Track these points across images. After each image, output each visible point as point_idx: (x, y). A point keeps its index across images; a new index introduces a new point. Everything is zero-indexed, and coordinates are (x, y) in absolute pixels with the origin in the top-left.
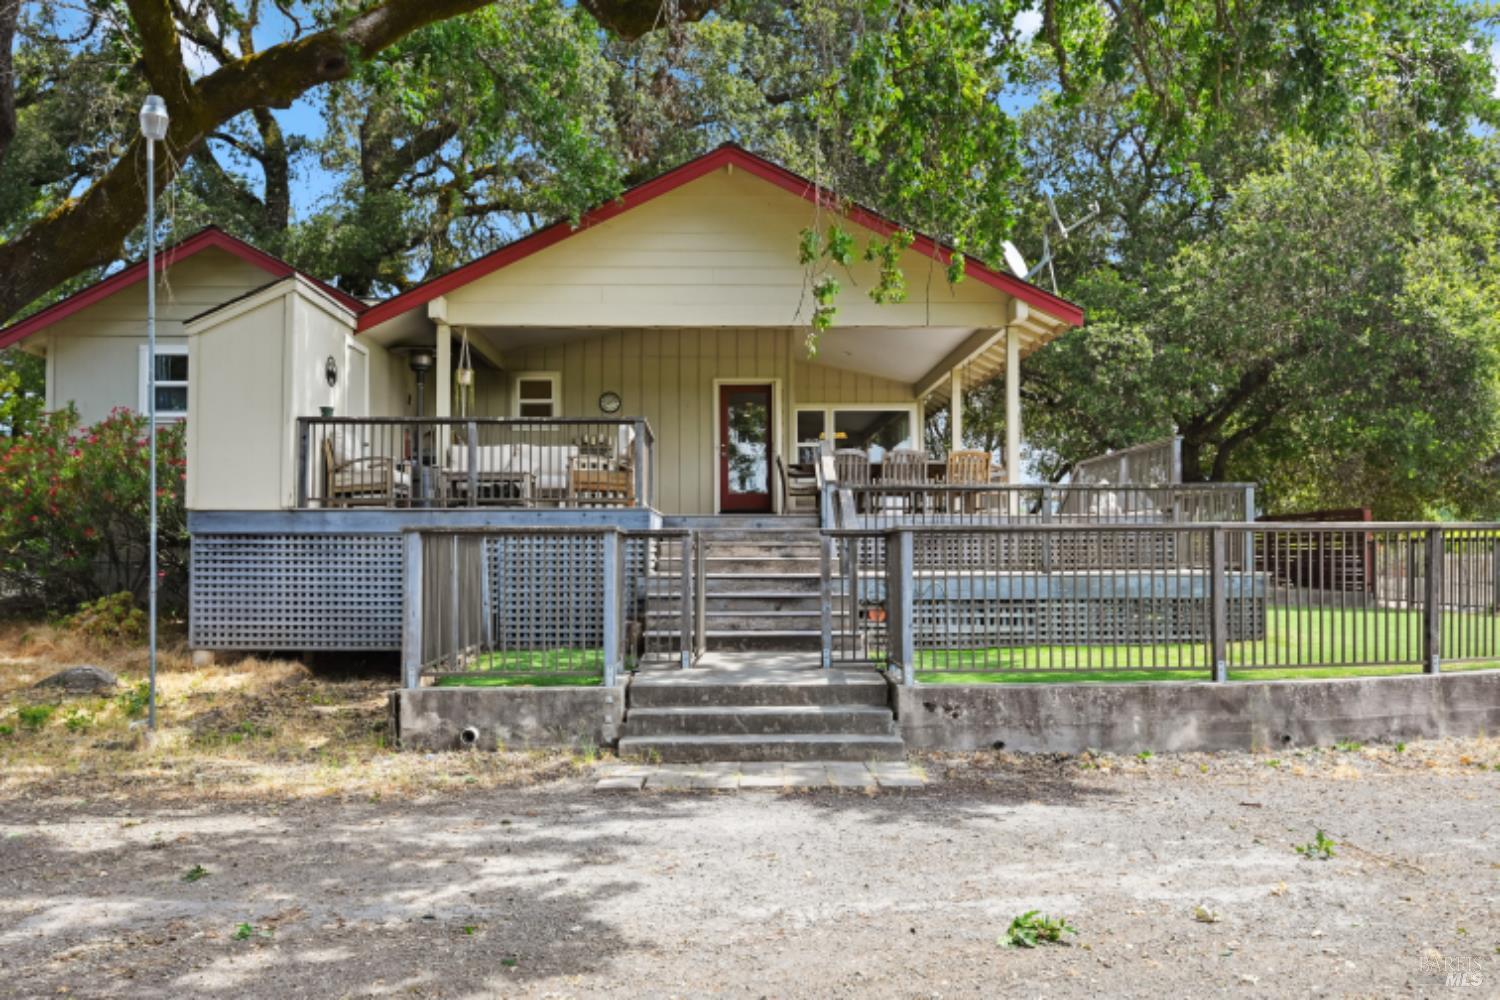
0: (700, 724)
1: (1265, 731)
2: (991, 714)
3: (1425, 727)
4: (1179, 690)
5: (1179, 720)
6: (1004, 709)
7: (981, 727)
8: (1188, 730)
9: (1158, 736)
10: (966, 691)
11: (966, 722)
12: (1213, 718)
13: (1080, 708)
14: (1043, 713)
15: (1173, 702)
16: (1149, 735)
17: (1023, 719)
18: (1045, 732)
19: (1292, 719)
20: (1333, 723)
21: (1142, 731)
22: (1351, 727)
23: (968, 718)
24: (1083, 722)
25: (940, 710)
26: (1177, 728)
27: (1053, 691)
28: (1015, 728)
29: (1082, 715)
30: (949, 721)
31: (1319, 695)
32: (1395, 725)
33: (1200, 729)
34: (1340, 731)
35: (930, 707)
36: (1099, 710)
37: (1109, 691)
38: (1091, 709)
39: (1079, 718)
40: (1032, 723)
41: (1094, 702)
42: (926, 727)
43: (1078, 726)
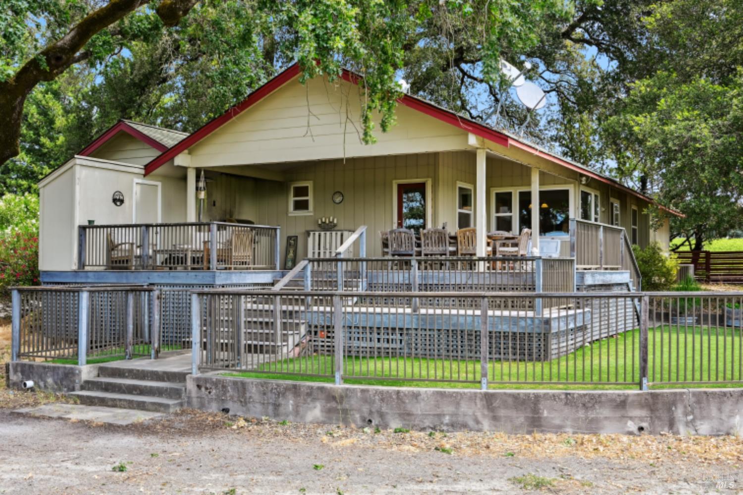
0: (110, 387)
1: (357, 416)
2: (225, 394)
3: (471, 423)
4: (312, 388)
5: (311, 405)
6: (231, 391)
7: (220, 400)
8: (315, 412)
9: (301, 413)
10: (214, 380)
11: (214, 397)
12: (329, 405)
13: (265, 394)
14: (248, 395)
15: (309, 394)
16: (296, 412)
17: (239, 397)
18: (249, 405)
19: (373, 410)
20: (400, 415)
21: (293, 409)
22: (413, 418)
23: (215, 394)
24: (266, 402)
25: (203, 389)
26: (310, 409)
27: (252, 383)
28: (235, 402)
29: (266, 398)
30: (207, 395)
31: (391, 397)
32: (447, 420)
33: (322, 411)
34: (405, 420)
35: (199, 387)
36: (274, 396)
37: (278, 385)
38: (269, 395)
39: (264, 400)
40: (243, 400)
41: (271, 391)
42: (198, 397)
43: (263, 404)
